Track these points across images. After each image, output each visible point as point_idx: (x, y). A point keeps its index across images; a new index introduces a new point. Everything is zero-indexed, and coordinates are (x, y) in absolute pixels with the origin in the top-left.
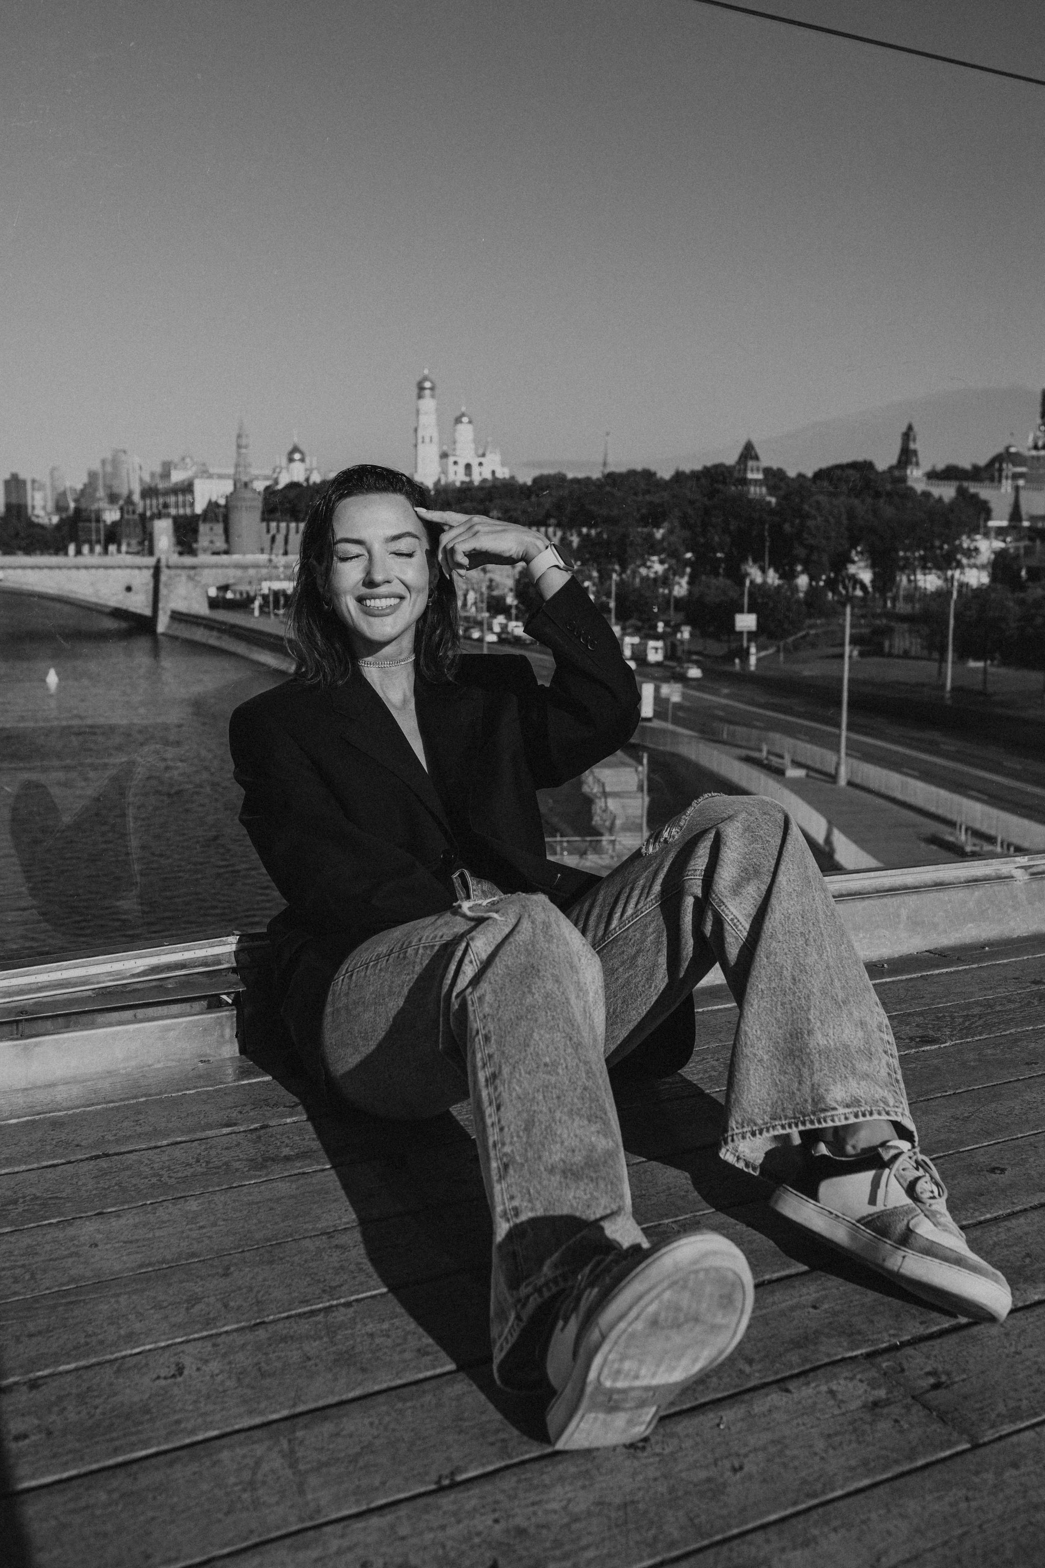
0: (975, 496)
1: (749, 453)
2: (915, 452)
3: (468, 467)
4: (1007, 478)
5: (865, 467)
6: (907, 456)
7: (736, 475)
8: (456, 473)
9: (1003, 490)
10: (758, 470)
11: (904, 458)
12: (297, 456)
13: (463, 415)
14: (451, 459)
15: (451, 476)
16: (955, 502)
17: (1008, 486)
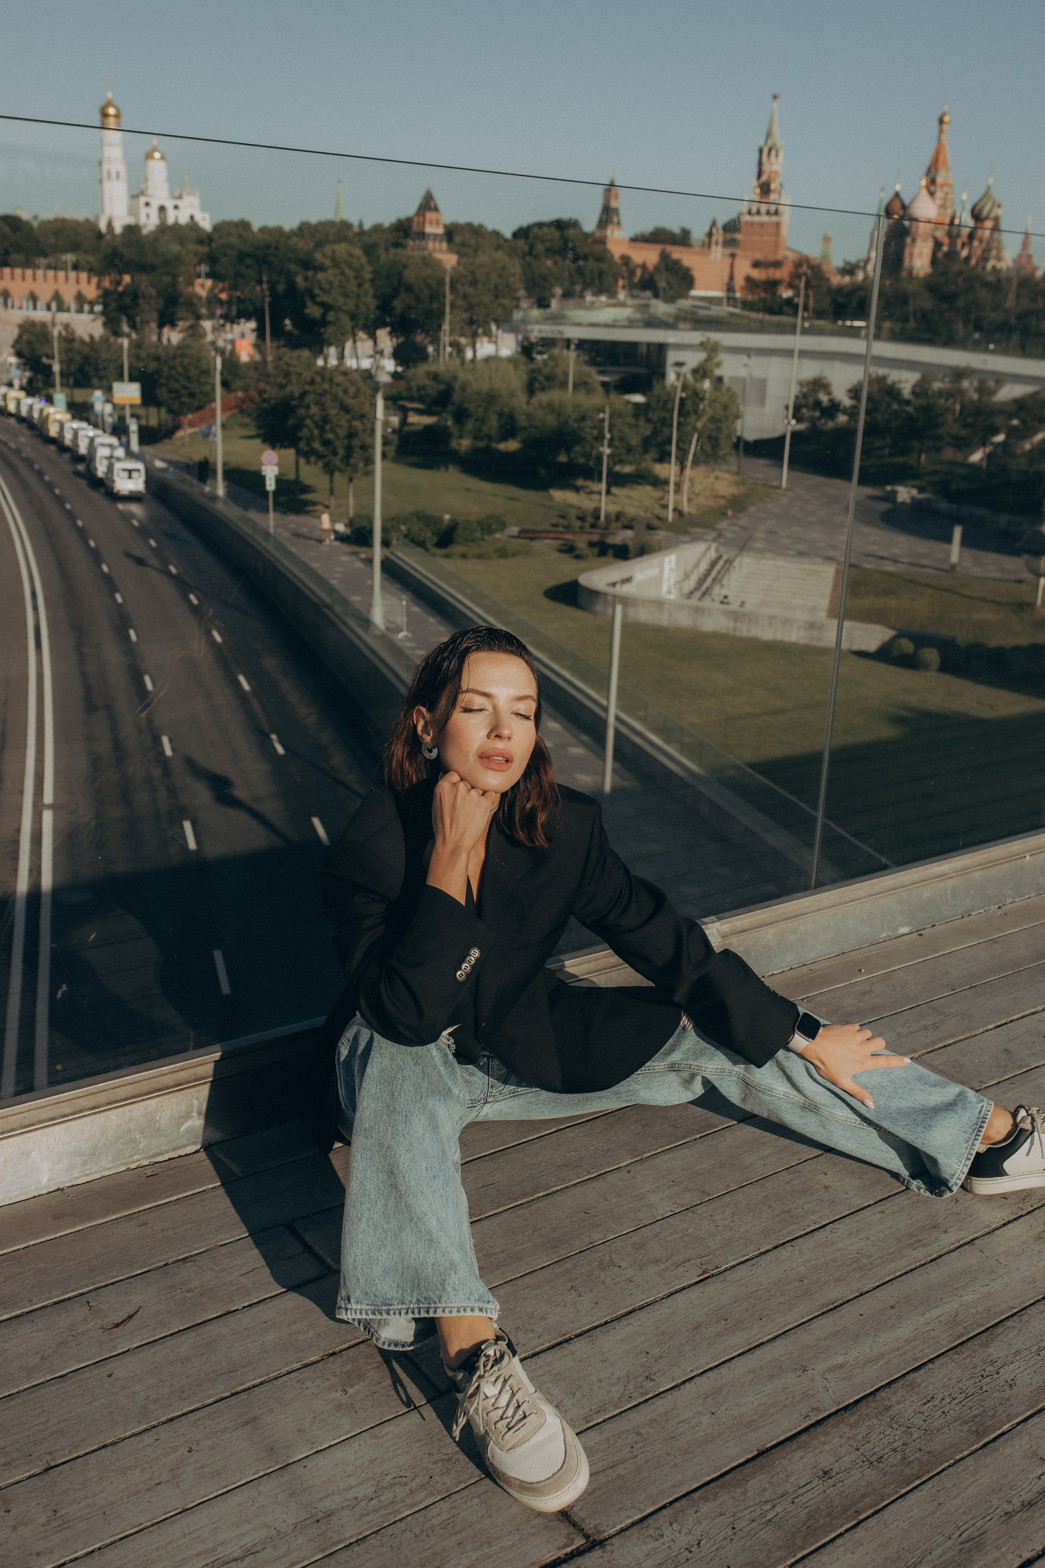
0: (677, 263)
1: (428, 204)
2: (616, 210)
3: (162, 209)
4: (717, 243)
5: (574, 224)
6: (608, 215)
7: (415, 228)
8: (148, 216)
9: (712, 257)
10: (438, 223)
11: (604, 217)
13: (155, 150)
14: (143, 200)
15: (143, 220)
16: (657, 268)
17: (718, 253)
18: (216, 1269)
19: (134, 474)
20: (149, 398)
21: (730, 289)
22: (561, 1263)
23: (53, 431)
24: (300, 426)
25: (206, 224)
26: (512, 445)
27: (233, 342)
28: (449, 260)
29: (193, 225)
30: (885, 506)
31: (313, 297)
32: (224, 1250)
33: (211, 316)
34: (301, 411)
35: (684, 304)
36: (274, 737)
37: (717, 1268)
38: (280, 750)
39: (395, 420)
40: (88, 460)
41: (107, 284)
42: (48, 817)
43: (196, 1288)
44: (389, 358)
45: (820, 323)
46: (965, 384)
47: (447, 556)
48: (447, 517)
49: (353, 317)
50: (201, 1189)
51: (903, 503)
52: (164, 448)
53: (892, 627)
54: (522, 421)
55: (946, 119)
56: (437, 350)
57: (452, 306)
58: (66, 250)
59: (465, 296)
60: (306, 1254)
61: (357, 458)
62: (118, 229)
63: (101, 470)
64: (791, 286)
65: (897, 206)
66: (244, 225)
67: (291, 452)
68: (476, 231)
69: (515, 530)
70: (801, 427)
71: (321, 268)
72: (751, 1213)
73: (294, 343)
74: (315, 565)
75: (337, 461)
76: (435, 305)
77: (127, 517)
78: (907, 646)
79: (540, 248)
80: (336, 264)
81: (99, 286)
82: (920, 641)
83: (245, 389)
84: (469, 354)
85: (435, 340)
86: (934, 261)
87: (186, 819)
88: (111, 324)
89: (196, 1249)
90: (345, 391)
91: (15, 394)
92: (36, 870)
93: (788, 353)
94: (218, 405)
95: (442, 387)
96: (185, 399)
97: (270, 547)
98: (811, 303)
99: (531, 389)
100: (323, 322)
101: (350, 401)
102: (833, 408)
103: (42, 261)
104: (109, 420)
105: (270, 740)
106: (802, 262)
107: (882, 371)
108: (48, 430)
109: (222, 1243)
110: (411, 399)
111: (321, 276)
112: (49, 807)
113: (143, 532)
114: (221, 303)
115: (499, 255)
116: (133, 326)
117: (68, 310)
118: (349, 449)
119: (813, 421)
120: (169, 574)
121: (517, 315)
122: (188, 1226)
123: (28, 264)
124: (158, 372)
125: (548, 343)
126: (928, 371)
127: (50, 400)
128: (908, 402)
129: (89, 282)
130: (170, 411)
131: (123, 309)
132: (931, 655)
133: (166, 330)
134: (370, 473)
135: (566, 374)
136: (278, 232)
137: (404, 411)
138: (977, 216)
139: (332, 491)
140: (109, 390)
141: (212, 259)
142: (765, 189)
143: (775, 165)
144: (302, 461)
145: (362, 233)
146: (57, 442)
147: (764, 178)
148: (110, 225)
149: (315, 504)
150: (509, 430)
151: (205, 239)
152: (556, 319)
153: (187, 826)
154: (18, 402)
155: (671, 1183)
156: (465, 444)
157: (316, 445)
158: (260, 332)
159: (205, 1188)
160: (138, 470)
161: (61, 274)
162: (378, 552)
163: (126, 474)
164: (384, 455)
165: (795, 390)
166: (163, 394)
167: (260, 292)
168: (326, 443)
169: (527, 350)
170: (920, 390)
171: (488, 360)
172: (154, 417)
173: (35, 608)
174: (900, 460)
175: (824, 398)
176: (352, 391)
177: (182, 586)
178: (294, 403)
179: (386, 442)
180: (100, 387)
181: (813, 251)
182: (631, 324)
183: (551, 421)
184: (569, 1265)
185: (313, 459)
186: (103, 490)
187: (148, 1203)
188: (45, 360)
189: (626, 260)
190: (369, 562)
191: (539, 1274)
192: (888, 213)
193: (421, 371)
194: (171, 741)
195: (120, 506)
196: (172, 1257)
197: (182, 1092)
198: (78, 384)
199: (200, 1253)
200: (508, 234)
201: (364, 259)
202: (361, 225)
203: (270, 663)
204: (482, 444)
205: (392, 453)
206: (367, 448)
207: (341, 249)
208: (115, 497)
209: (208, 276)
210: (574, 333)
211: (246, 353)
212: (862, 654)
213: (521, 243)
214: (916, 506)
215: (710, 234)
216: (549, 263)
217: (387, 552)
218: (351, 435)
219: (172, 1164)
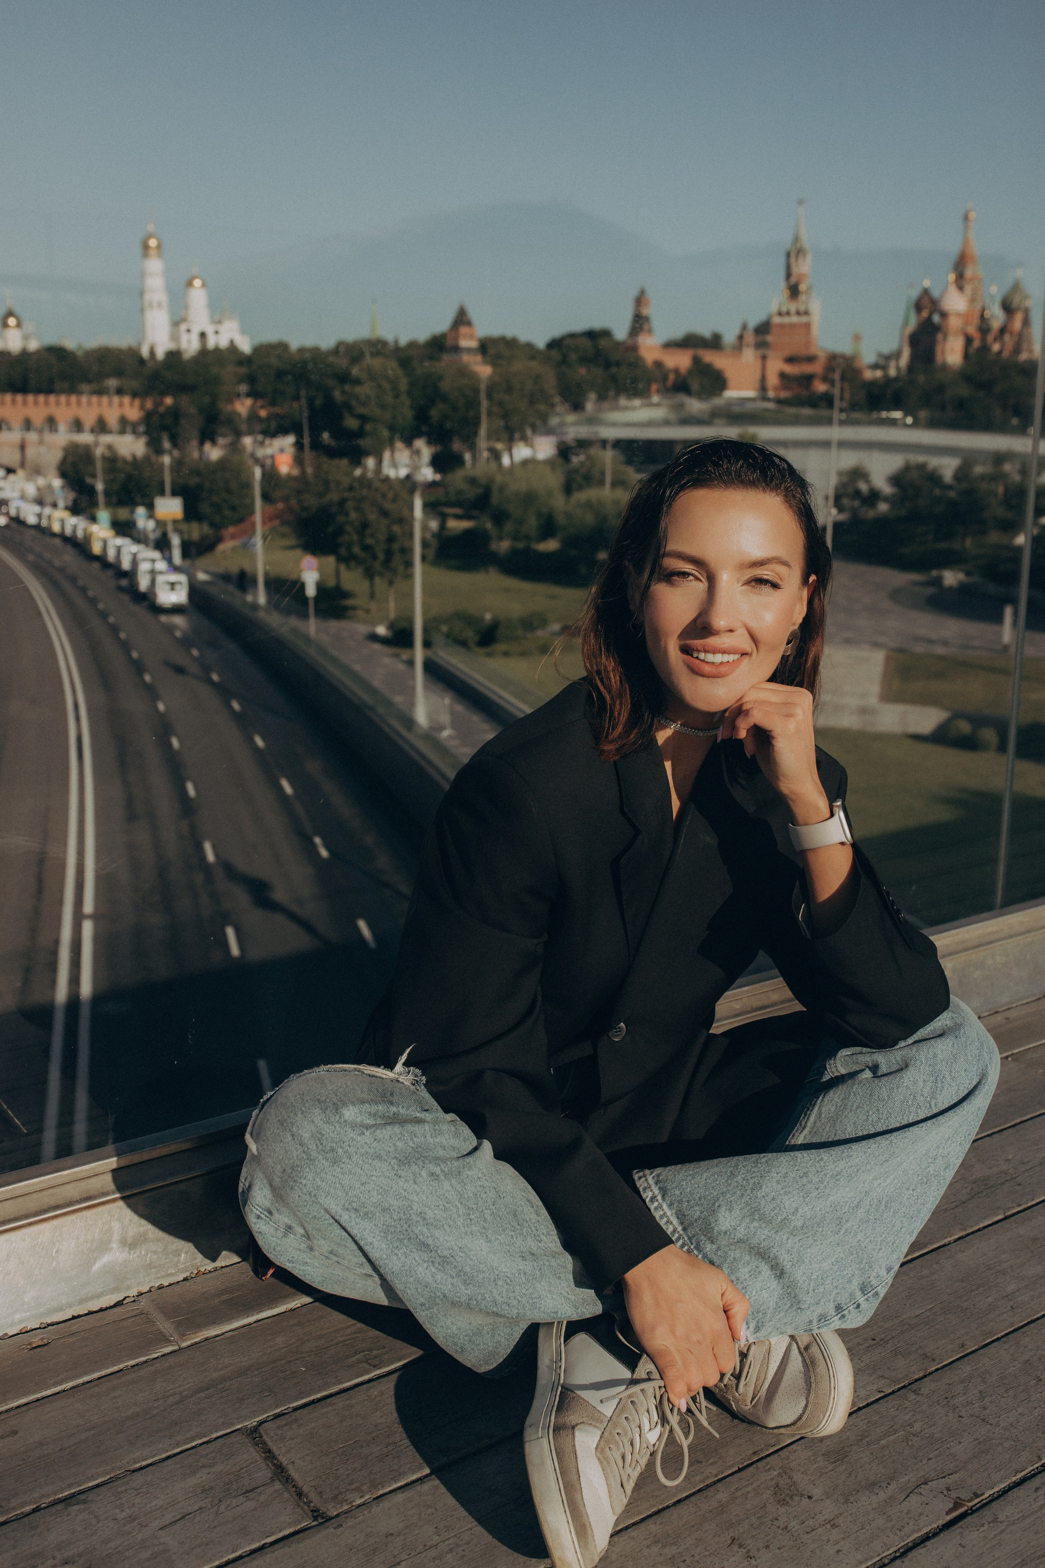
0: (709, 366)
1: (462, 319)
2: (647, 319)
3: (203, 335)
4: (748, 345)
5: (606, 334)
6: (640, 323)
7: (449, 342)
8: (189, 342)
9: (744, 359)
10: (472, 337)
11: (636, 325)
12: (12, 321)
13: (195, 277)
14: (183, 327)
15: (184, 345)
16: (690, 372)
17: (749, 355)
18: (120, 1516)
19: (178, 587)
20: (191, 513)
21: (763, 388)
22: (710, 1492)
23: (97, 549)
24: (340, 531)
25: (245, 346)
26: (551, 545)
27: (272, 457)
28: (484, 371)
29: (233, 348)
30: (931, 590)
31: (350, 409)
32: (138, 1479)
33: (250, 433)
34: (341, 519)
35: (718, 402)
36: (318, 840)
37: (977, 1496)
38: (324, 853)
39: (434, 525)
40: (131, 575)
41: (149, 404)
42: (88, 928)
43: (80, 1555)
44: (428, 466)
45: (856, 415)
46: (1007, 467)
47: (489, 655)
48: (488, 616)
49: (392, 428)
50: (116, 1368)
51: (950, 588)
52: (205, 561)
53: (947, 709)
54: (561, 520)
55: (973, 215)
56: (474, 457)
57: (489, 414)
58: (108, 376)
59: (500, 404)
60: (277, 1485)
61: (397, 560)
62: (160, 354)
63: (143, 584)
64: (825, 379)
65: (926, 301)
66: (283, 346)
67: (331, 560)
68: (510, 344)
69: (556, 627)
70: (842, 517)
71: (357, 382)
72: (1011, 1393)
73: (332, 453)
74: (357, 667)
75: (377, 565)
76: (471, 413)
77: (169, 629)
78: (965, 727)
79: (573, 357)
80: (372, 377)
81: (142, 407)
82: (978, 721)
83: (286, 499)
84: (506, 461)
85: (473, 447)
86: (966, 356)
87: (229, 924)
88: (155, 446)
89: (92, 1478)
90: (384, 496)
91: (60, 514)
92: (75, 980)
93: (825, 444)
94: (258, 517)
95: (480, 491)
96: (227, 512)
97: (312, 652)
98: (847, 395)
99: (568, 489)
100: (361, 433)
101: (388, 506)
102: (874, 496)
103: (85, 387)
104: (152, 536)
105: (314, 845)
106: (833, 358)
107: (921, 459)
108: (91, 549)
109: (138, 1465)
110: (451, 504)
111: (358, 389)
112: (89, 917)
113: (186, 643)
114: (260, 420)
115: (533, 364)
116: (175, 445)
117: (111, 432)
118: (389, 554)
119: (854, 511)
120: (210, 682)
121: (554, 421)
122: (83, 1436)
123: (72, 390)
124: (200, 487)
125: (583, 444)
126: (968, 458)
127: (93, 519)
128: (950, 487)
129: (132, 405)
130: (212, 525)
131: (164, 428)
132: (989, 735)
133: (207, 447)
134: (409, 577)
135: (603, 473)
136: (315, 352)
137: (443, 517)
138: (1008, 308)
139: (372, 596)
140: (150, 507)
141: (251, 379)
142: (794, 291)
143: (804, 267)
144: (343, 567)
145: (397, 349)
146: (101, 560)
147: (793, 280)
148: (152, 353)
149: (354, 608)
150: (548, 529)
151: (243, 360)
152: (592, 421)
153: (230, 932)
154: (62, 522)
155: (871, 1342)
156: (504, 546)
157: (356, 550)
158: (299, 445)
159: (121, 1366)
160: (180, 583)
161: (105, 399)
162: (419, 654)
163: (168, 587)
164: (424, 558)
165: (834, 481)
166: (205, 508)
167: (299, 409)
168: (366, 548)
169: (564, 452)
170: (962, 474)
171: (525, 463)
172: (196, 531)
173: (78, 719)
174: (943, 545)
175: (863, 487)
176: (390, 495)
177: (224, 692)
178: (334, 510)
179: (425, 544)
180: (143, 504)
181: (844, 347)
182: (666, 423)
183: (589, 519)
184: (722, 1495)
185: (353, 564)
186: (145, 604)
187: (25, 1395)
188: (89, 480)
189: (658, 364)
190: (411, 663)
191: (675, 1513)
192: (918, 307)
193: (457, 478)
194: (214, 847)
195: (163, 618)
196: (48, 1496)
197: (94, 1211)
198: (121, 503)
199: (97, 1486)
200: (541, 343)
201: (400, 372)
202: (396, 342)
203: (314, 767)
204: (521, 545)
205: (431, 553)
206: (407, 551)
207: (376, 363)
208: (158, 610)
209: (248, 395)
210: (610, 433)
211: (285, 466)
212: (917, 738)
213: (555, 354)
214: (963, 589)
215: (741, 337)
216: (583, 371)
217: (429, 653)
218: (391, 539)
219: (76, 1325)
